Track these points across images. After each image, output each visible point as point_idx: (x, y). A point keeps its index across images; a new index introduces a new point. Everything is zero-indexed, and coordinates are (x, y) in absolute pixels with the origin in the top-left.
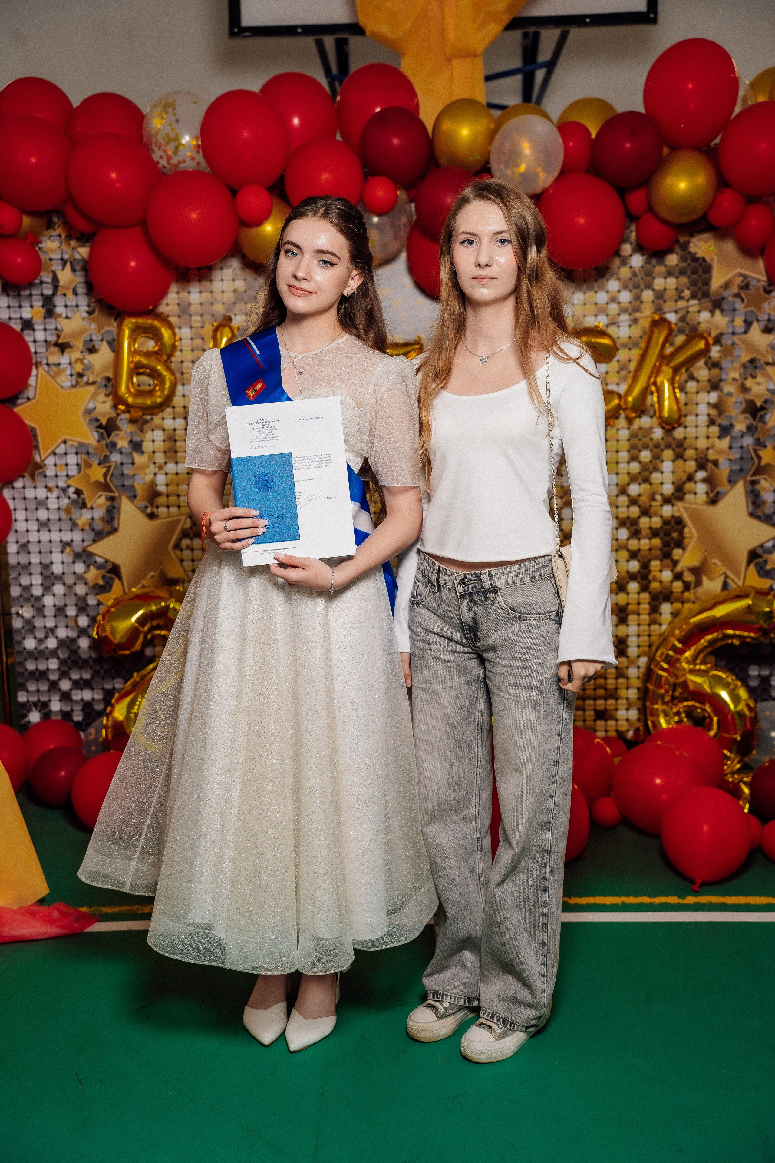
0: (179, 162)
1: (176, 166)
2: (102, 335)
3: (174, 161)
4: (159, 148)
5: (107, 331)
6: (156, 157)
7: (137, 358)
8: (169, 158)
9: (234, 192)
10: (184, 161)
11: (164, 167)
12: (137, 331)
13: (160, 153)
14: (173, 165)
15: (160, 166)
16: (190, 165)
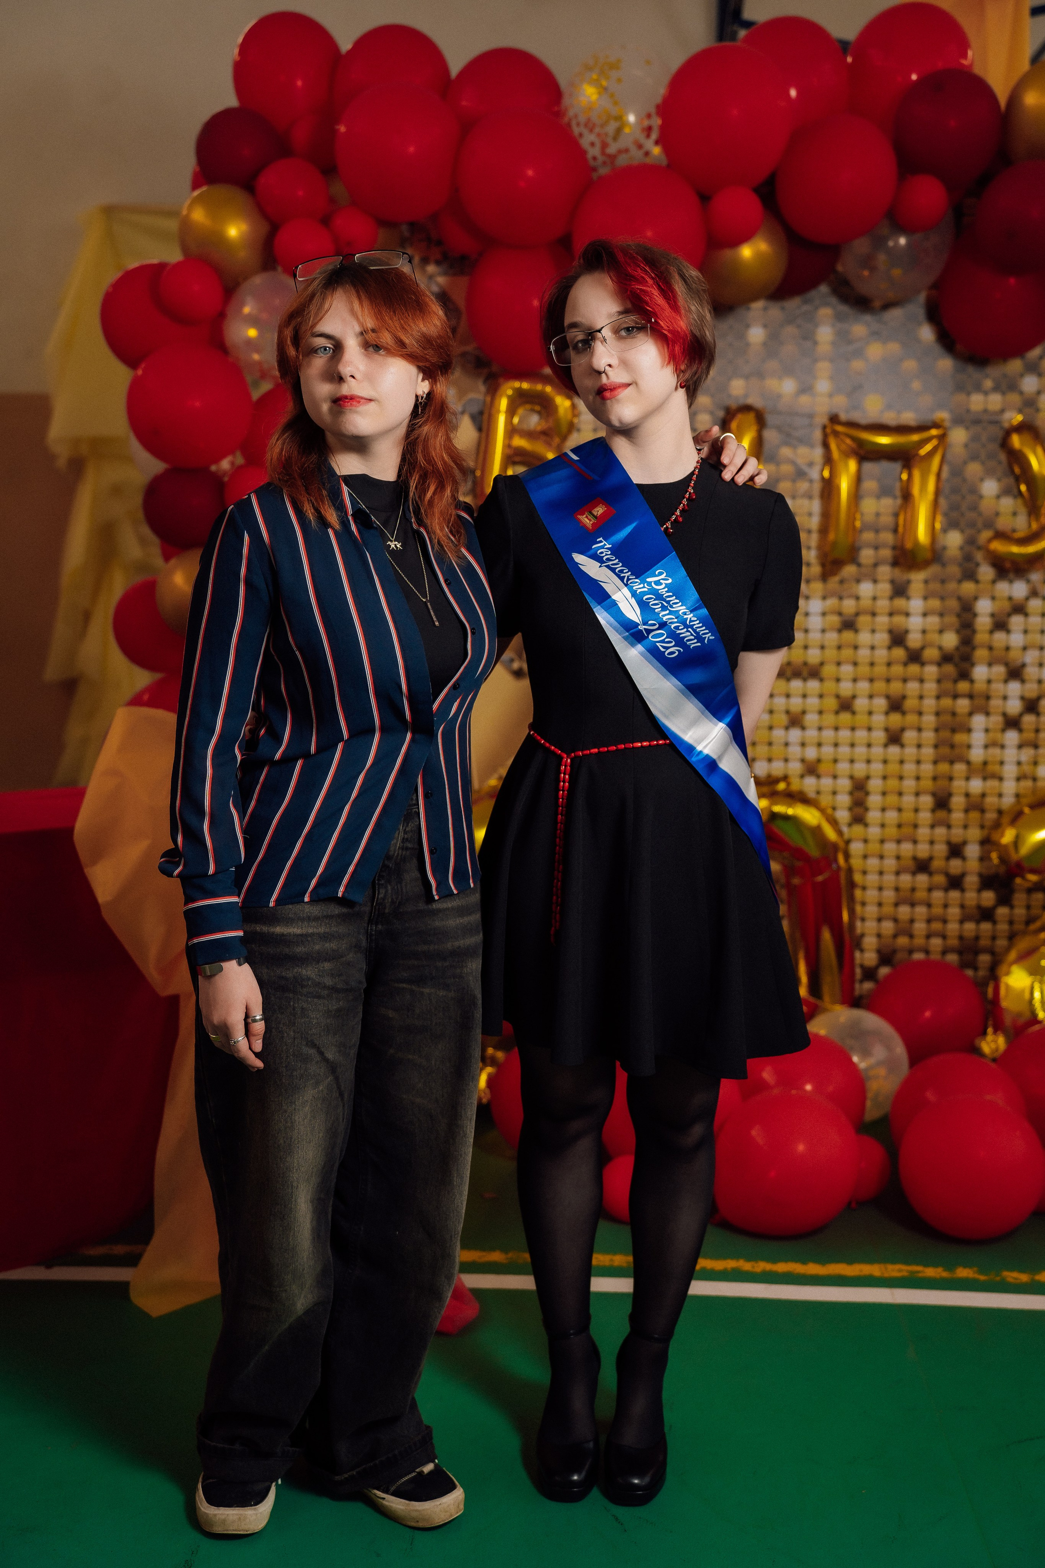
0: (620, 152)
1: (613, 158)
2: (464, 406)
3: (612, 149)
4: (591, 131)
5: (471, 400)
6: (585, 142)
7: (519, 442)
8: (604, 145)
9: (705, 198)
10: (627, 151)
11: (595, 158)
12: (520, 399)
13: (592, 137)
14: (609, 156)
15: (589, 156)
16: (636, 157)
